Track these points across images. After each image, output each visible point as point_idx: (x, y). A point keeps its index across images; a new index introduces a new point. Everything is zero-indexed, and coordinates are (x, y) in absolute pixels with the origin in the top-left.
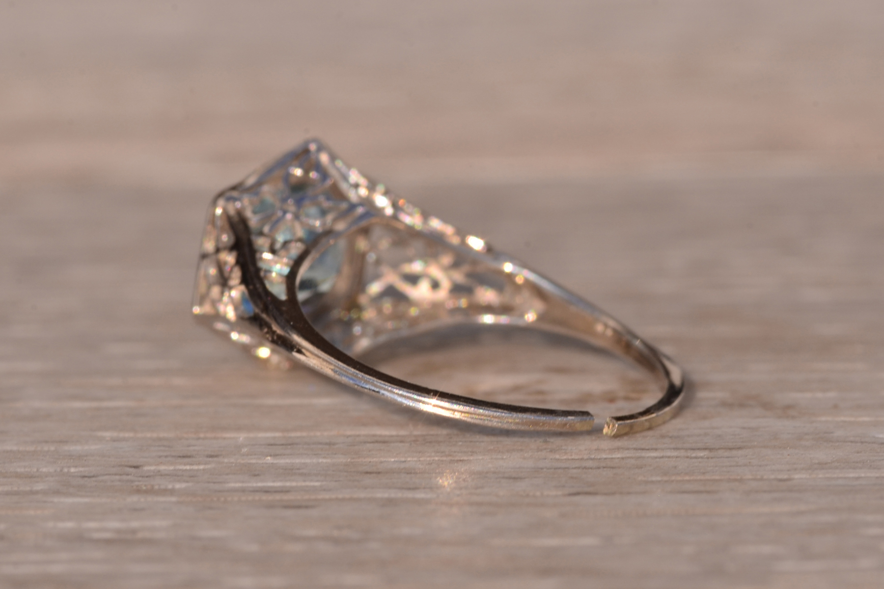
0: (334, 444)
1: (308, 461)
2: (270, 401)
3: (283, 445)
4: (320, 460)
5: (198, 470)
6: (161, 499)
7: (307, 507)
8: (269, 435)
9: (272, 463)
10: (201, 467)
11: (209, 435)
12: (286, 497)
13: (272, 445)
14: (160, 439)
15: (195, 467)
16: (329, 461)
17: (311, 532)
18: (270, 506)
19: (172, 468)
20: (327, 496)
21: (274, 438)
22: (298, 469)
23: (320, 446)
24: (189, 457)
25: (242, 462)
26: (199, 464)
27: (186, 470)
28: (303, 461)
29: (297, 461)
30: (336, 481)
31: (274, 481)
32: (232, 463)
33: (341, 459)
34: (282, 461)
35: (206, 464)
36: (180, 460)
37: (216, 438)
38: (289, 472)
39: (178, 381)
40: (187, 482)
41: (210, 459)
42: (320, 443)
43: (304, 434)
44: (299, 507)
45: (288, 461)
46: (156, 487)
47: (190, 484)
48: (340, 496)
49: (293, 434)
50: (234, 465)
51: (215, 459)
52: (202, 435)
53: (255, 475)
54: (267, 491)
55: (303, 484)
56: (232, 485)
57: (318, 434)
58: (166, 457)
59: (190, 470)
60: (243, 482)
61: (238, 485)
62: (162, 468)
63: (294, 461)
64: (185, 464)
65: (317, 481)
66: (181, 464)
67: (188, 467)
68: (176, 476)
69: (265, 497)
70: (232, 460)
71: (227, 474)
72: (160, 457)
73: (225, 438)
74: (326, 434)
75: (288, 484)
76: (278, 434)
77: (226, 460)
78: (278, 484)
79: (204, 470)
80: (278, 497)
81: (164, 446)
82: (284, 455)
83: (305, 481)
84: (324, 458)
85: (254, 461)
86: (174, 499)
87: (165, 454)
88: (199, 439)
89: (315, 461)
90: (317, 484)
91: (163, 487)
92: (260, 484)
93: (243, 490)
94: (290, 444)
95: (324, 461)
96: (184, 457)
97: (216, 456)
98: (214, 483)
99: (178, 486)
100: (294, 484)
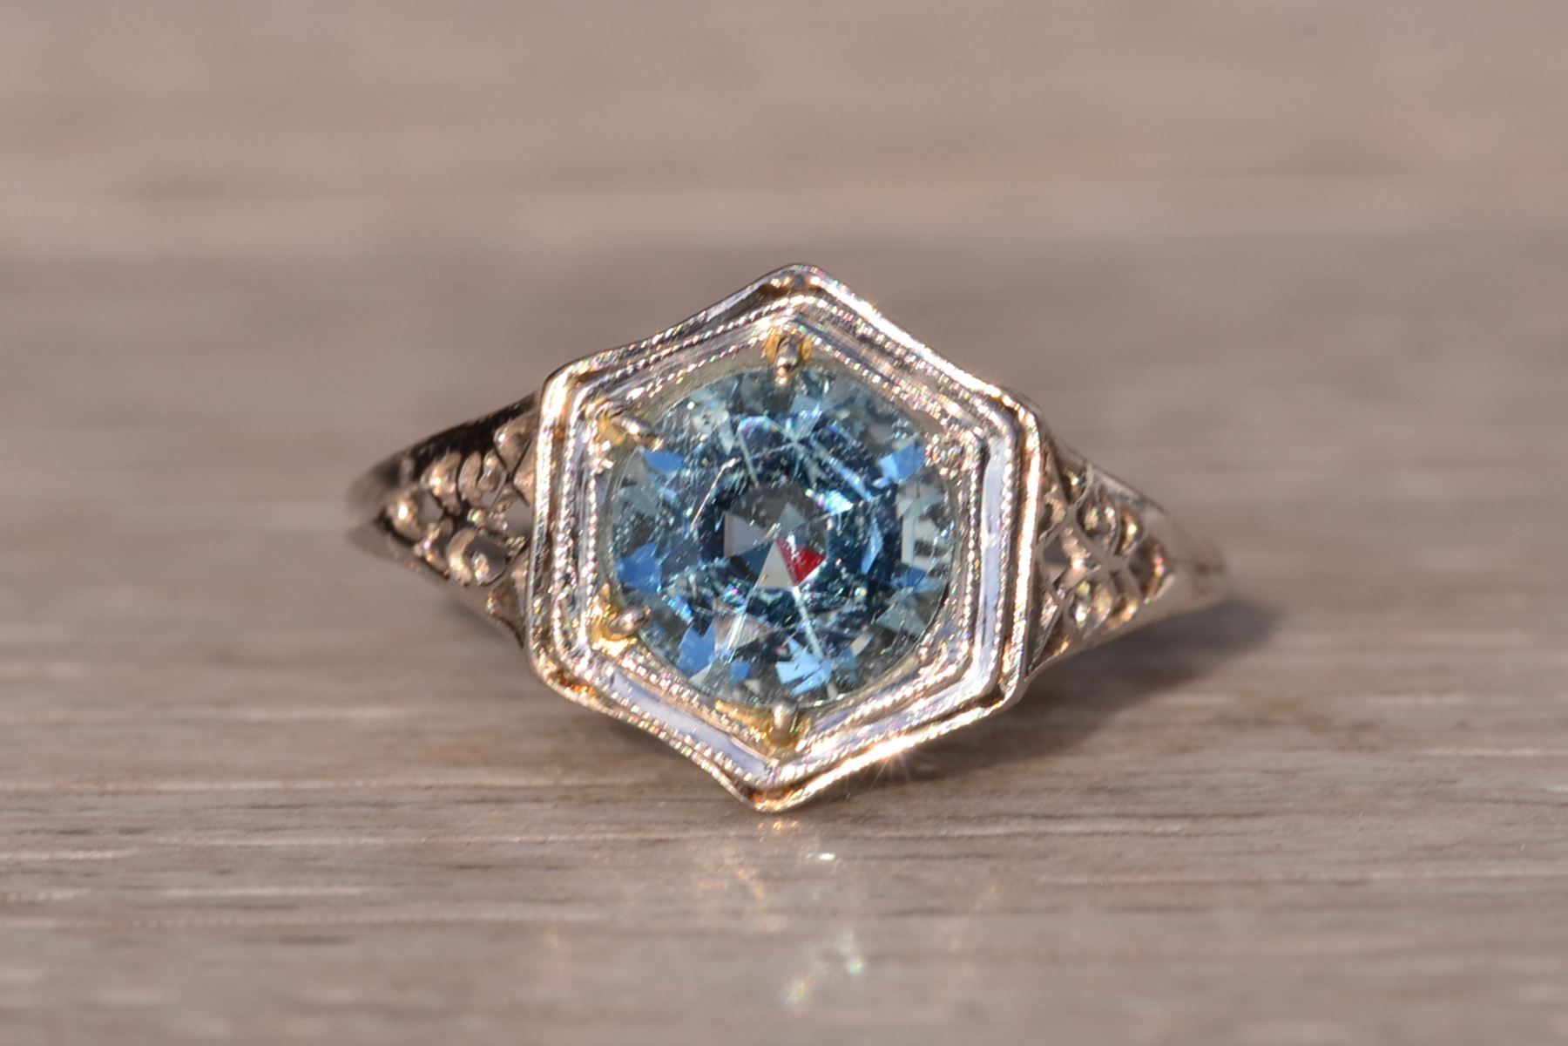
0: (392, 805)
1: (336, 841)
2: (257, 714)
3: (281, 807)
4: (363, 840)
5: (101, 861)
6: (24, 923)
7: (332, 941)
8: (255, 785)
9: (259, 847)
10: (109, 855)
11: (126, 786)
12: (289, 919)
13: (260, 807)
14: (20, 794)
15: (96, 855)
16: (380, 841)
17: (342, 994)
18: (255, 938)
19: (45, 856)
20: (376, 916)
21: (266, 791)
22: (315, 859)
23: (363, 810)
24: (83, 832)
25: (197, 843)
26: (105, 847)
27: (76, 861)
28: (325, 841)
29: (314, 841)
30: (396, 885)
31: (262, 885)
32: (175, 846)
33: (408, 838)
34: (282, 842)
35: (118, 847)
36: (63, 840)
37: (139, 793)
38: (297, 864)
39: (61, 670)
40: (78, 886)
41: (128, 837)
42: (364, 804)
43: (330, 784)
44: (316, 941)
45: (294, 841)
46: (13, 898)
47: (84, 892)
48: (404, 916)
49: (305, 785)
50: (178, 849)
51: (138, 837)
52: (111, 787)
53: (224, 872)
54: (247, 906)
55: (326, 891)
56: (174, 893)
57: (360, 783)
58: (34, 832)
59: (84, 861)
60: (197, 886)
61: (186, 893)
62: (26, 856)
63: (306, 842)
64: (75, 848)
65: (356, 884)
66: (65, 847)
67: (80, 855)
68: (58, 874)
69: (243, 919)
70: (175, 840)
71: (164, 870)
72: (21, 832)
73: (159, 793)
74: (375, 783)
75: (293, 891)
76: (272, 785)
77: (161, 840)
78: (272, 891)
79: (114, 860)
80: (271, 918)
81: (31, 809)
82: (286, 829)
83: (328, 885)
84: (372, 834)
85: (221, 842)
86: (49, 923)
87: (32, 826)
88: (104, 794)
89: (351, 841)
90: (355, 891)
91: (26, 897)
92: (233, 892)
93: (198, 905)
94: (299, 806)
95: (372, 841)
96: (72, 833)
97: (141, 831)
98: (137, 888)
99: (60, 894)
100: (305, 891)
